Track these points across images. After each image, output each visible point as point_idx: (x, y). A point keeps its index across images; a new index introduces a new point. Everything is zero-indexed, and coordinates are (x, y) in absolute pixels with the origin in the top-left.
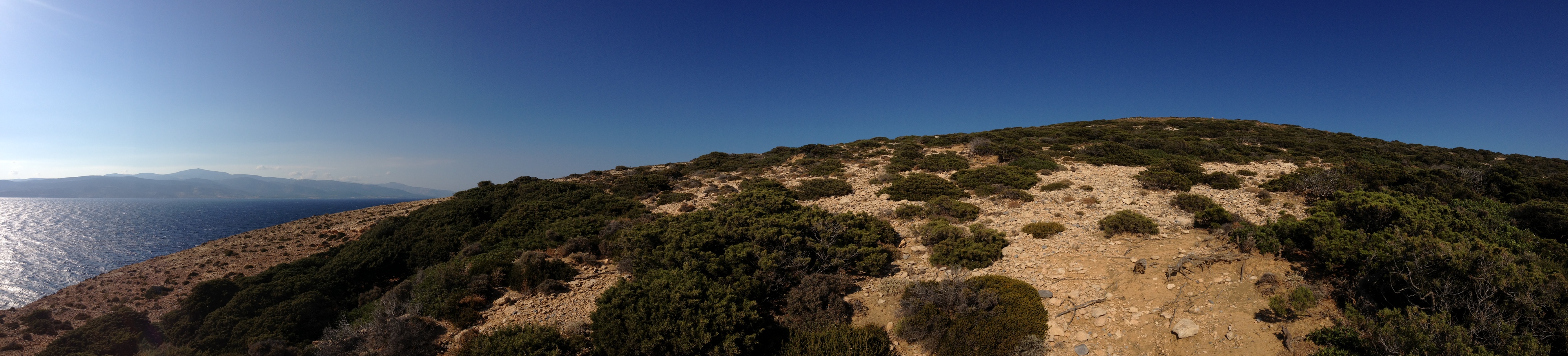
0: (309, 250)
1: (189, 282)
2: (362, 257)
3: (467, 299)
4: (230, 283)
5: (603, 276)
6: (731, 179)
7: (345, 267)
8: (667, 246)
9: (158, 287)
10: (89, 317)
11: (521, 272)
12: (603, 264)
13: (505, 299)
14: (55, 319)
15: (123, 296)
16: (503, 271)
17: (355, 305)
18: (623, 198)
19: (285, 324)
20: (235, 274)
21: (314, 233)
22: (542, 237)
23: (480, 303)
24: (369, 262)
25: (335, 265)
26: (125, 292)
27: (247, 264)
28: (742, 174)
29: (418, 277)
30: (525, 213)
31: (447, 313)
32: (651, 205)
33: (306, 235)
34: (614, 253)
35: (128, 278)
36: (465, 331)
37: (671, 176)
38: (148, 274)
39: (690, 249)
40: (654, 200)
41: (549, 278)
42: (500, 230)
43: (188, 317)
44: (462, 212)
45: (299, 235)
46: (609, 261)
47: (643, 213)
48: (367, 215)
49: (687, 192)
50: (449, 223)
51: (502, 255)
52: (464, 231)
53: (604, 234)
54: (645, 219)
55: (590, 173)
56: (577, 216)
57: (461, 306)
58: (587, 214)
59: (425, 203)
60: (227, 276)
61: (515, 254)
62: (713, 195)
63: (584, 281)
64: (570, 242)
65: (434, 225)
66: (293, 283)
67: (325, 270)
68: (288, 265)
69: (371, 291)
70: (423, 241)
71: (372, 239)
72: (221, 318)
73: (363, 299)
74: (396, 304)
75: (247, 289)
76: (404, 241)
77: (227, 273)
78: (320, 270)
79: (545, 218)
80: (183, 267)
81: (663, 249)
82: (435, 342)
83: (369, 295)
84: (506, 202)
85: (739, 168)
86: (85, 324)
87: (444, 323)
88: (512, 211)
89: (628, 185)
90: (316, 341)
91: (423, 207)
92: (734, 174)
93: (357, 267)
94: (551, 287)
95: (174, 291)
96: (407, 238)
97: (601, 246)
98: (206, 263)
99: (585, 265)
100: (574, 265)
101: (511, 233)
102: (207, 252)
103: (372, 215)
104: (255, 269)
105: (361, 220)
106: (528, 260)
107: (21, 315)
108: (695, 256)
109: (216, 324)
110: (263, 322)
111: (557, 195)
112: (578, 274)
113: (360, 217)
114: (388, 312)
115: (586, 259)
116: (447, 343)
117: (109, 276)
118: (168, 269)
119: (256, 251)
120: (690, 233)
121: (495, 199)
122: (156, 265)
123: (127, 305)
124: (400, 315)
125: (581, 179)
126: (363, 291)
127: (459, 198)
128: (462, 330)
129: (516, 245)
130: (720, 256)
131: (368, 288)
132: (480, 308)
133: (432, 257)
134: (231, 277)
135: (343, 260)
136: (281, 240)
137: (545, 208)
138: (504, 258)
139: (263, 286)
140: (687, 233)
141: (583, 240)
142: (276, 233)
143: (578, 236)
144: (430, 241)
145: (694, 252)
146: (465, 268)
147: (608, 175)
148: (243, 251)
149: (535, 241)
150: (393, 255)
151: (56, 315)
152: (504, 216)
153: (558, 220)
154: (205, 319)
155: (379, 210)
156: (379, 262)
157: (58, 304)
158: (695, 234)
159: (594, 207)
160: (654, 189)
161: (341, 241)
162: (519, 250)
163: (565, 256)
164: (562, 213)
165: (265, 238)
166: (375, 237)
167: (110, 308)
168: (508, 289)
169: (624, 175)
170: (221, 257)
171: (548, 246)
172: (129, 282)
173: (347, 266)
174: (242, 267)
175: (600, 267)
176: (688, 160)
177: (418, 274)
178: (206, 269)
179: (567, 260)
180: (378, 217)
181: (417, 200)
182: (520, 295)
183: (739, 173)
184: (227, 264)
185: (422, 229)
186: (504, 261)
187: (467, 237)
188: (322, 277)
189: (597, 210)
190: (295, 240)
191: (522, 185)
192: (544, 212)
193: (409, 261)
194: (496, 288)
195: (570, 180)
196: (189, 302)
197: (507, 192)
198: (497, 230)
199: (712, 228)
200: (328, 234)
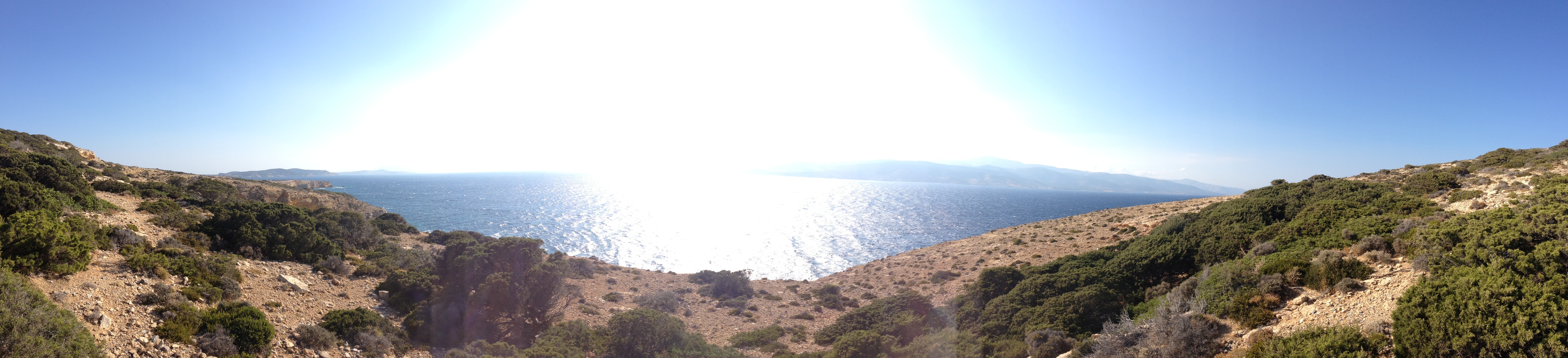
0: (1098, 242)
1: (976, 269)
2: (1151, 252)
3: (1257, 299)
4: (1015, 271)
5: (1398, 273)
6: (1520, 175)
7: (1133, 261)
8: (1467, 244)
9: (945, 272)
10: (876, 297)
11: (1320, 271)
12: (1398, 262)
13: (1302, 299)
14: (844, 296)
15: (910, 280)
16: (1300, 271)
17: (1142, 299)
18: (1413, 197)
19: (1066, 315)
20: (1022, 262)
21: (1105, 226)
22: (1338, 236)
23: (1274, 303)
24: (1158, 257)
25: (1122, 259)
26: (912, 276)
27: (1036, 253)
28: (1531, 170)
29: (1206, 274)
30: (1321, 212)
31: (1233, 312)
32: (1443, 203)
33: (1097, 228)
34: (1408, 251)
35: (916, 262)
36: (1254, 331)
37: (1459, 173)
38: (935, 258)
39: (1495, 246)
40: (1445, 198)
41: (1346, 277)
42: (1295, 229)
43: (973, 303)
44: (1253, 210)
45: (1091, 228)
46: (1403, 259)
47: (1436, 210)
48: (1160, 210)
49: (1475, 189)
50: (1238, 221)
51: (1297, 255)
52: (1255, 229)
53: (1398, 232)
54: (1439, 217)
55: (1380, 172)
56: (1370, 215)
57: (1250, 305)
58: (1380, 213)
59: (1215, 200)
60: (1013, 265)
61: (1313, 252)
62: (1504, 192)
63: (1380, 279)
64: (1364, 241)
65: (1222, 223)
66: (1078, 275)
67: (1113, 263)
68: (1076, 256)
69: (1159, 286)
70: (1211, 238)
71: (1161, 235)
72: (1003, 305)
73: (1150, 294)
74: (1181, 301)
75: (1031, 278)
76: (1193, 237)
77: (1014, 261)
78: (1108, 263)
79: (1341, 217)
80: (972, 254)
81: (1464, 246)
82: (1218, 340)
83: (1156, 290)
84: (1300, 200)
85: (1526, 164)
86: (871, 303)
87: (1228, 322)
88: (1309, 210)
89: (1416, 184)
90: (1096, 334)
91: (1213, 204)
92: (1522, 170)
93: (1145, 262)
94: (1348, 286)
95: (961, 277)
96: (1196, 235)
97: (1395, 245)
98: (993, 250)
99: (1380, 263)
100: (1369, 263)
101: (1308, 232)
102: (996, 239)
103: (1164, 211)
104: (1043, 259)
105: (1153, 215)
106: (1326, 259)
107: (813, 288)
108: (1500, 253)
109: (998, 310)
110: (1044, 312)
111: (1349, 194)
112: (1373, 272)
113: (1152, 212)
114: (1172, 308)
115: (1381, 257)
116: (1231, 342)
117: (896, 259)
118: (956, 254)
119: (1045, 241)
120: (1492, 230)
121: (1289, 198)
122: (944, 250)
123: (914, 288)
124: (1184, 312)
125: (1371, 178)
126: (1150, 286)
127: (1250, 196)
128: (1251, 329)
129: (1313, 243)
130: (1529, 254)
131: (1156, 283)
132: (1274, 308)
133: (1220, 254)
134: (1018, 265)
135: (1131, 254)
136: (1071, 232)
137: (1340, 207)
138: (1300, 258)
139: (1047, 276)
140: (1489, 230)
141: (1377, 239)
142: (1067, 224)
143: (1372, 235)
144: (1218, 238)
145: (1499, 249)
146: (1255, 267)
147: (1397, 174)
148: (1032, 241)
149: (1331, 240)
150: (1182, 251)
151: (845, 291)
152: (1299, 214)
153: (1351, 219)
154: (987, 305)
155: (1172, 206)
156: (1169, 258)
157: (847, 282)
158: (1498, 231)
159: (1386, 206)
160: (1445, 186)
161: (1131, 236)
162: (1317, 249)
163: (1361, 254)
164: (1355, 212)
165: (1056, 229)
166: (1165, 232)
167: (896, 290)
168: (1304, 288)
169: (1411, 174)
170: (1009, 245)
171: (1344, 245)
172: (917, 266)
173: (1135, 261)
174: (1029, 256)
175: (1395, 265)
176: (1474, 158)
177: (1204, 271)
178: (993, 256)
179: (1362, 259)
180: (1171, 213)
181: (1208, 197)
182: (1319, 294)
183: (1528, 168)
184: (1015, 252)
185: (1210, 226)
186: (1300, 261)
187: (1258, 236)
188: (1109, 271)
189: (1389, 209)
190: (1086, 233)
191: (1317, 184)
192: (1339, 212)
193: (1197, 258)
194: (1293, 288)
195: (1361, 179)
196: (975, 289)
197: (1301, 191)
198: (1293, 229)
199: (1516, 225)
200: (1119, 227)
